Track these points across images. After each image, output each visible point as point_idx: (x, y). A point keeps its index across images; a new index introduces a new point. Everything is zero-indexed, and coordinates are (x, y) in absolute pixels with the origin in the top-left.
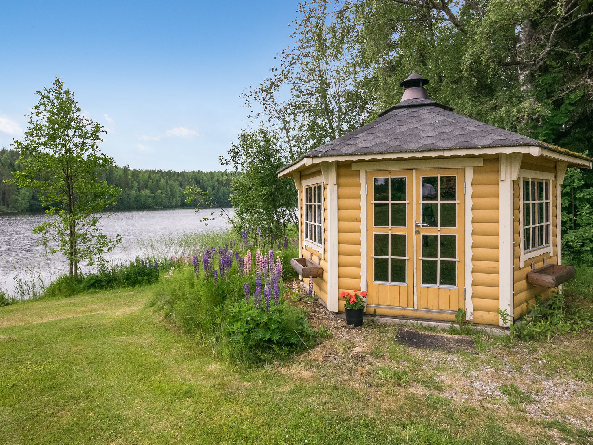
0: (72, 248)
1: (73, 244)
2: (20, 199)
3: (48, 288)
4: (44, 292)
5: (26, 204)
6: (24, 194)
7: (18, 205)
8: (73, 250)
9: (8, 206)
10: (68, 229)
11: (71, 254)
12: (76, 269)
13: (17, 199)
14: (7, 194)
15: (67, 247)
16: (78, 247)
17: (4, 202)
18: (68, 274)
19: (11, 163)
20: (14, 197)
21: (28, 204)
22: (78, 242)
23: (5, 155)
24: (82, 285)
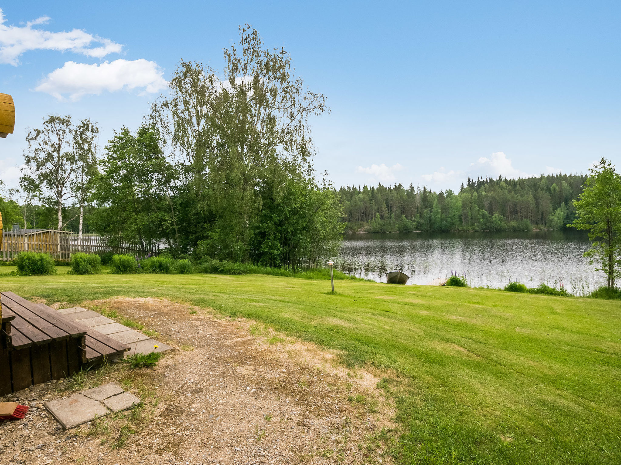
0: (610, 269)
1: (611, 267)
2: (556, 219)
3: (592, 292)
4: (590, 294)
5: (560, 223)
6: (559, 214)
7: (553, 224)
8: (611, 270)
9: (545, 225)
10: (607, 257)
11: (610, 273)
12: (613, 283)
13: (552, 219)
14: (544, 215)
15: (607, 268)
16: (615, 269)
17: (542, 221)
18: (607, 286)
19: (547, 187)
20: (551, 217)
21: (562, 223)
22: (615, 266)
23: (543, 181)
24: (617, 294)
